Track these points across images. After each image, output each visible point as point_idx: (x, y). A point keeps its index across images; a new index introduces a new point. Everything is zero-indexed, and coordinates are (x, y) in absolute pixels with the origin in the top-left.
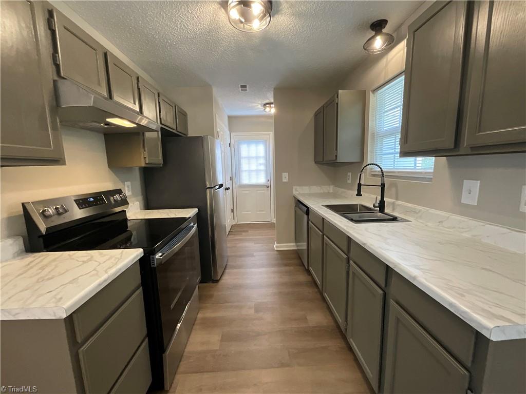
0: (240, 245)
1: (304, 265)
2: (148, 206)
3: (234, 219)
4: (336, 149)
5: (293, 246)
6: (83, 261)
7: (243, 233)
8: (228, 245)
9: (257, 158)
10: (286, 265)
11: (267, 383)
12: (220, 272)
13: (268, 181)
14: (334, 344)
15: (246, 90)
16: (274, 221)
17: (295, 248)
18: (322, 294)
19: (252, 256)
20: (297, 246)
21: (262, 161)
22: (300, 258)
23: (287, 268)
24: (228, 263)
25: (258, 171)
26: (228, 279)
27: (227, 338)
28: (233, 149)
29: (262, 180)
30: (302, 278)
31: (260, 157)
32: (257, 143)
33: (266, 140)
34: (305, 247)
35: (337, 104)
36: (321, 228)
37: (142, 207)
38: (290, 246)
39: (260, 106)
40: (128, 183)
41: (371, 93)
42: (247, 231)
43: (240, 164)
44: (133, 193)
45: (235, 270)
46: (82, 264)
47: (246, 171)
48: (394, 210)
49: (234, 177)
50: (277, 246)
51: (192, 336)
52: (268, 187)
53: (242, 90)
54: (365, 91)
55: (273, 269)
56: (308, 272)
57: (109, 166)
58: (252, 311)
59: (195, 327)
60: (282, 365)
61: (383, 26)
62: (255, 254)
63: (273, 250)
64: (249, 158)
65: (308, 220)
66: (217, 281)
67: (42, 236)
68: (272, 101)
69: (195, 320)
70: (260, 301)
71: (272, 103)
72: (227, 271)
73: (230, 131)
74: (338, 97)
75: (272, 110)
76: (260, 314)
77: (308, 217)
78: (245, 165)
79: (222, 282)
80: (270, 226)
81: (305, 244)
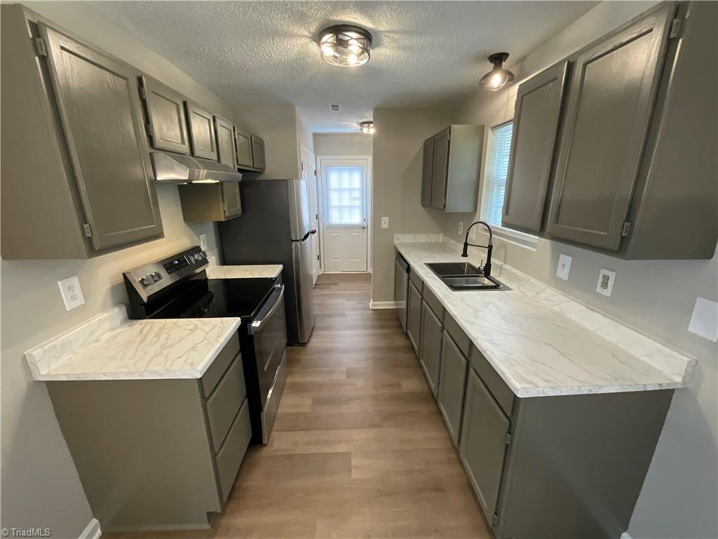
0: (329, 301)
1: (402, 327)
2: (224, 261)
3: (320, 268)
4: (445, 197)
5: (392, 305)
6: (190, 330)
7: (333, 287)
8: (315, 302)
9: (351, 190)
10: (382, 327)
11: (358, 440)
12: (307, 334)
13: (365, 220)
14: (425, 409)
15: (338, 109)
16: (370, 270)
17: (395, 307)
18: (418, 360)
19: (344, 315)
20: (396, 305)
21: (357, 194)
22: (399, 320)
23: (383, 331)
24: (316, 324)
25: (351, 207)
26: (316, 342)
27: (318, 402)
28: (319, 179)
29: (356, 218)
30: (401, 342)
31: (354, 189)
32: (351, 171)
33: (362, 167)
34: (404, 307)
35: (449, 141)
36: (420, 290)
37: (218, 262)
38: (388, 305)
39: (355, 124)
40: (202, 237)
41: (490, 130)
42: (336, 284)
43: (328, 198)
44: (208, 247)
45: (323, 332)
46: (191, 333)
47: (336, 207)
48: (500, 274)
49: (321, 215)
50: (372, 304)
51: (282, 399)
52: (364, 228)
53: (333, 109)
54: (484, 126)
55: (367, 332)
56: (407, 335)
57: (185, 220)
58: (343, 377)
59: (285, 391)
60: (373, 426)
61: (504, 59)
62: (347, 313)
63: (368, 308)
64: (341, 190)
65: (409, 279)
66: (304, 344)
67: (144, 304)
68: (372, 120)
69: (284, 384)
70: (353, 366)
71: (371, 123)
72: (314, 333)
73: (316, 154)
74: (450, 133)
75: (371, 131)
76: (352, 380)
77: (409, 276)
78: (334, 199)
79: (310, 345)
80: (365, 277)
81: (405, 302)
